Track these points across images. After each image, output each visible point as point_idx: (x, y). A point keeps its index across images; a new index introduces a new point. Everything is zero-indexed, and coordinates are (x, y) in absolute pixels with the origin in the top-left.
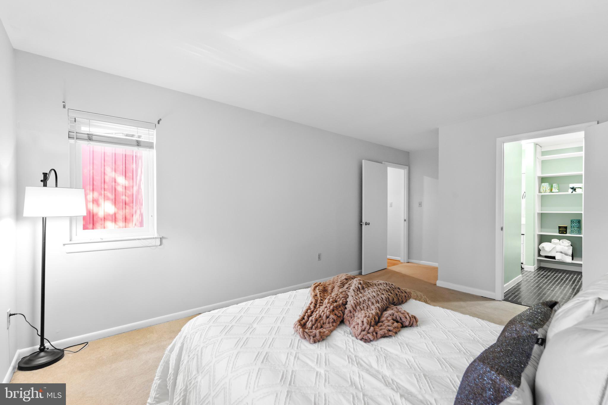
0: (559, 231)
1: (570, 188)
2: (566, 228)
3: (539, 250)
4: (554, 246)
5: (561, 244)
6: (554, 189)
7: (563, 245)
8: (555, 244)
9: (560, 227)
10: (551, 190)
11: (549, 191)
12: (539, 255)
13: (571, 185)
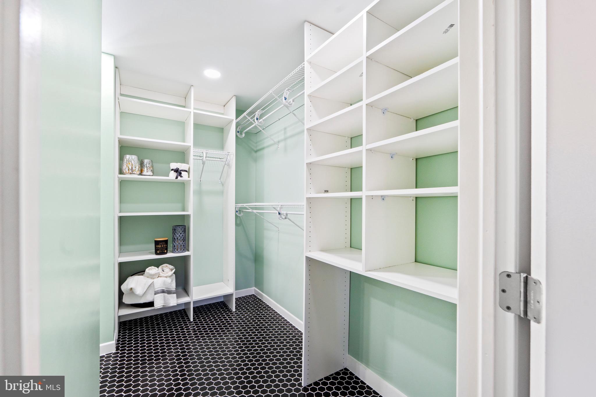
0: (156, 250)
1: (172, 170)
2: (166, 242)
3: (121, 294)
4: (150, 281)
5: (162, 274)
6: (146, 169)
7: (165, 275)
8: (152, 276)
9: (157, 243)
10: (142, 171)
11: (138, 173)
12: (121, 304)
13: (174, 166)
